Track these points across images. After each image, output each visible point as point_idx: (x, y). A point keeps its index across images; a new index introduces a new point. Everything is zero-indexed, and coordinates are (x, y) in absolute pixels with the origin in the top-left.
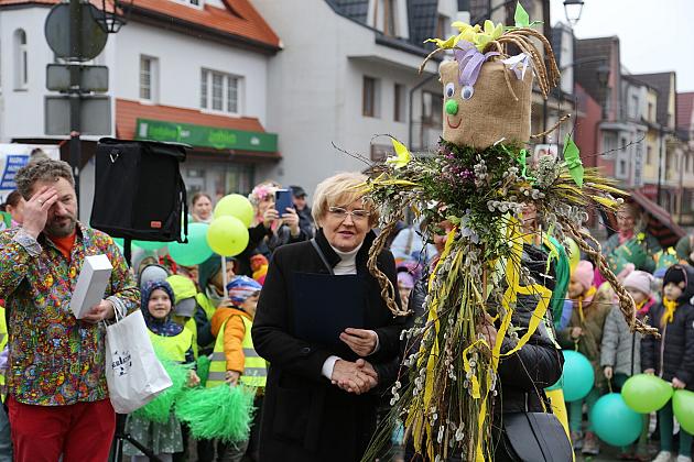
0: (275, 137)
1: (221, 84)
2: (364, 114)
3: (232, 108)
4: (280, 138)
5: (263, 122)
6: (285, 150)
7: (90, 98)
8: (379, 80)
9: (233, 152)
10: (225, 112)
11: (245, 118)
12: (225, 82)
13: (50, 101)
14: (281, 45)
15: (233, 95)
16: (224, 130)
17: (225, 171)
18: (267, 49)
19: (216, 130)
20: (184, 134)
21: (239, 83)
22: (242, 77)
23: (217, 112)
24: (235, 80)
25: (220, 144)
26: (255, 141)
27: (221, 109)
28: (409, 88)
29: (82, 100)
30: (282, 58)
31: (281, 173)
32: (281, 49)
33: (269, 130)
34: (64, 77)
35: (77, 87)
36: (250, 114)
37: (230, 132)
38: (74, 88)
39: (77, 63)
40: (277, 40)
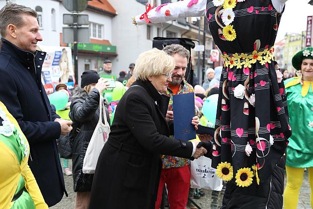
0: (115, 47)
1: (95, 27)
2: (148, 39)
3: (100, 36)
4: (117, 48)
5: (110, 42)
6: (118, 52)
7: (81, 28)
8: (152, 26)
9: (101, 53)
10: (97, 38)
11: (104, 40)
12: (97, 26)
13: (65, 29)
14: (117, 13)
15: (100, 32)
16: (98, 45)
17: (98, 60)
18: (112, 15)
19: (95, 45)
20: (85, 46)
21: (102, 27)
22: (103, 25)
23: (94, 38)
24: (100, 26)
25: (97, 50)
26: (109, 49)
27: (96, 37)
28: (162, 30)
29: (78, 28)
30: (117, 18)
31: (117, 60)
32: (117, 15)
33: (113, 44)
34: (71, 19)
35: (76, 23)
36: (106, 39)
37: (100, 45)
38: (75, 24)
39: (76, 13)
40: (115, 11)
